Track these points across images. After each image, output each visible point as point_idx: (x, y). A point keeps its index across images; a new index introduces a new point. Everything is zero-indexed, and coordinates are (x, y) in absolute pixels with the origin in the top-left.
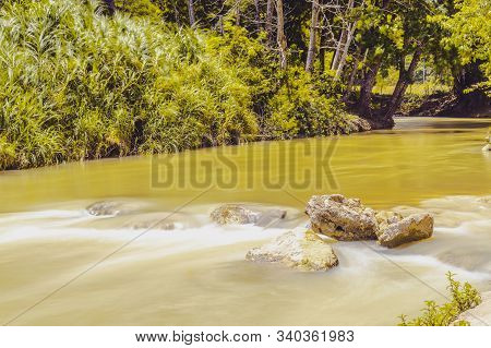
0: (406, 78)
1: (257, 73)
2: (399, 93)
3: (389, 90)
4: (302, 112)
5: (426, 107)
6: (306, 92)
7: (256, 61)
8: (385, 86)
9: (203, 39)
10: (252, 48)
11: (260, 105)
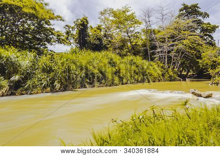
0: (189, 71)
1: (163, 70)
2: (187, 74)
3: (185, 73)
4: (170, 77)
5: (190, 77)
6: (171, 73)
7: (162, 67)
8: (184, 73)
9: (152, 63)
10: (161, 65)
11: (163, 75)
